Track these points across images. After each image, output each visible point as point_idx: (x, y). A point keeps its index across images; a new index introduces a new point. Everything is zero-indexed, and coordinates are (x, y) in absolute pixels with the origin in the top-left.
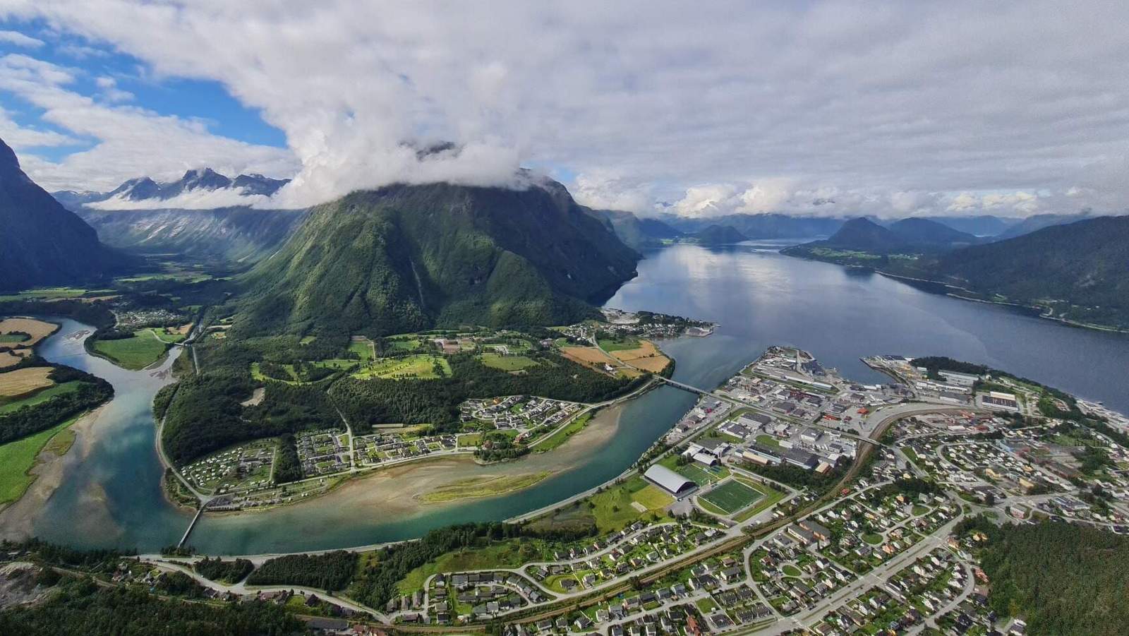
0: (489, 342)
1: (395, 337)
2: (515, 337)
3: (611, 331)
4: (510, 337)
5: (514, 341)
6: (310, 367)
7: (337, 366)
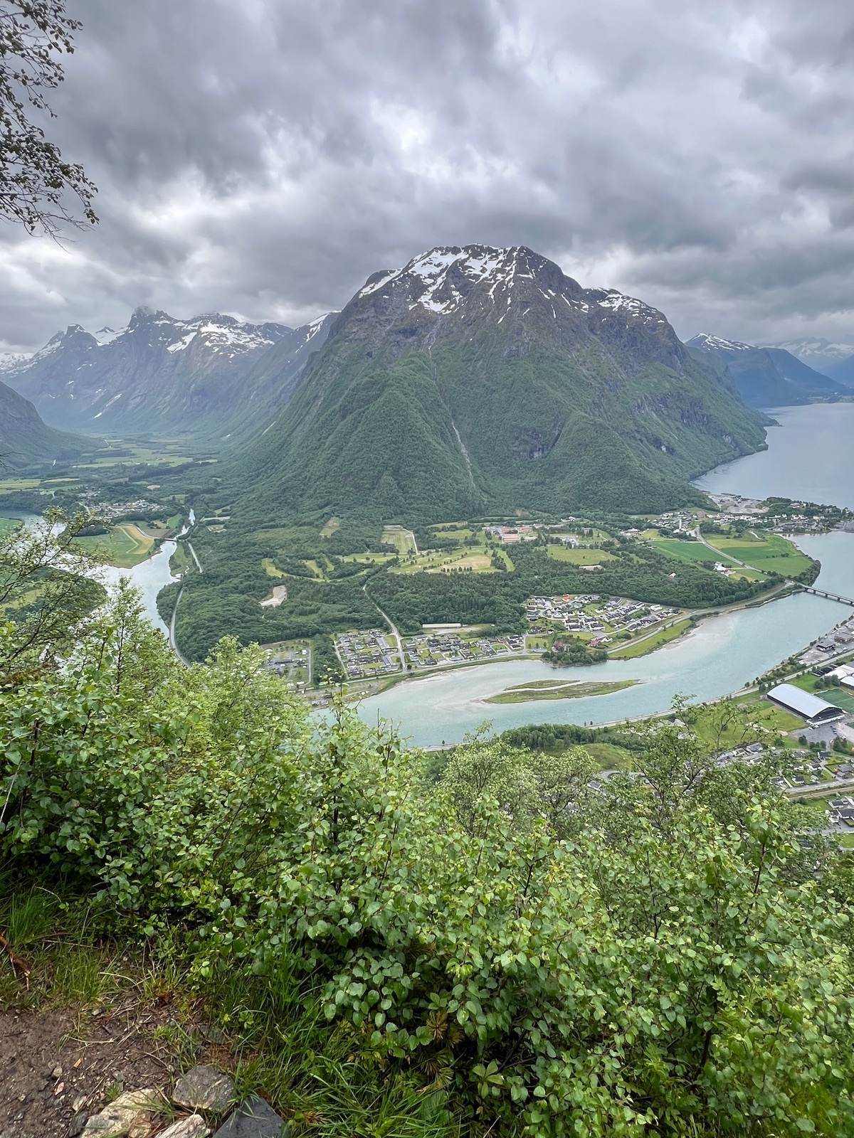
0: (553, 531)
1: (440, 526)
2: (586, 526)
3: (723, 522)
4: (579, 526)
5: (586, 531)
6: (336, 562)
7: (371, 560)
